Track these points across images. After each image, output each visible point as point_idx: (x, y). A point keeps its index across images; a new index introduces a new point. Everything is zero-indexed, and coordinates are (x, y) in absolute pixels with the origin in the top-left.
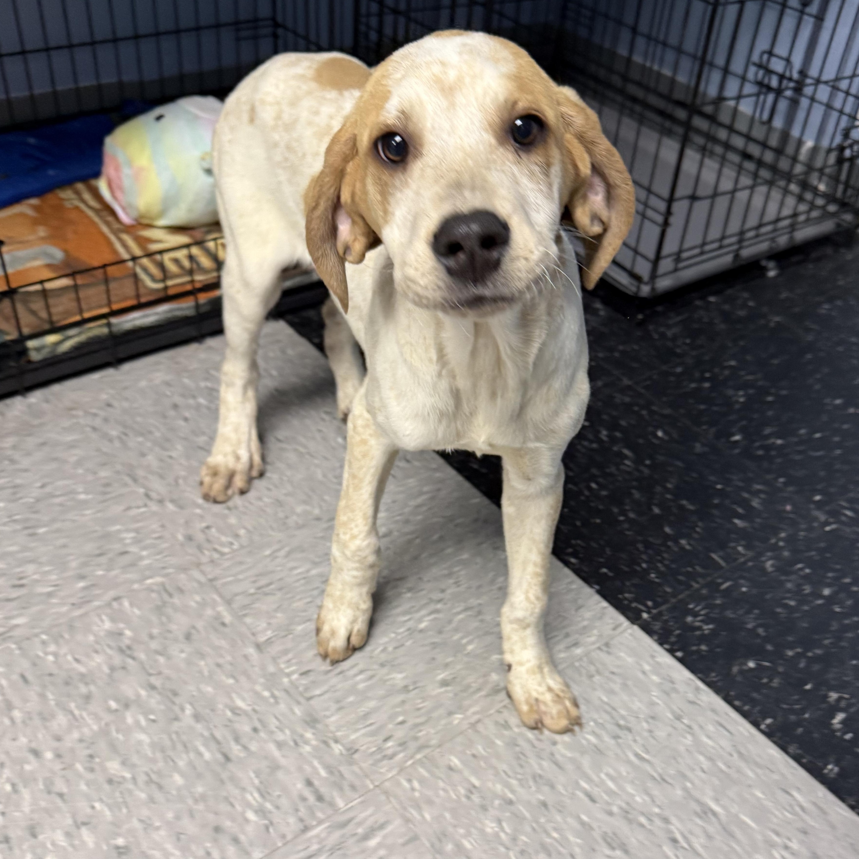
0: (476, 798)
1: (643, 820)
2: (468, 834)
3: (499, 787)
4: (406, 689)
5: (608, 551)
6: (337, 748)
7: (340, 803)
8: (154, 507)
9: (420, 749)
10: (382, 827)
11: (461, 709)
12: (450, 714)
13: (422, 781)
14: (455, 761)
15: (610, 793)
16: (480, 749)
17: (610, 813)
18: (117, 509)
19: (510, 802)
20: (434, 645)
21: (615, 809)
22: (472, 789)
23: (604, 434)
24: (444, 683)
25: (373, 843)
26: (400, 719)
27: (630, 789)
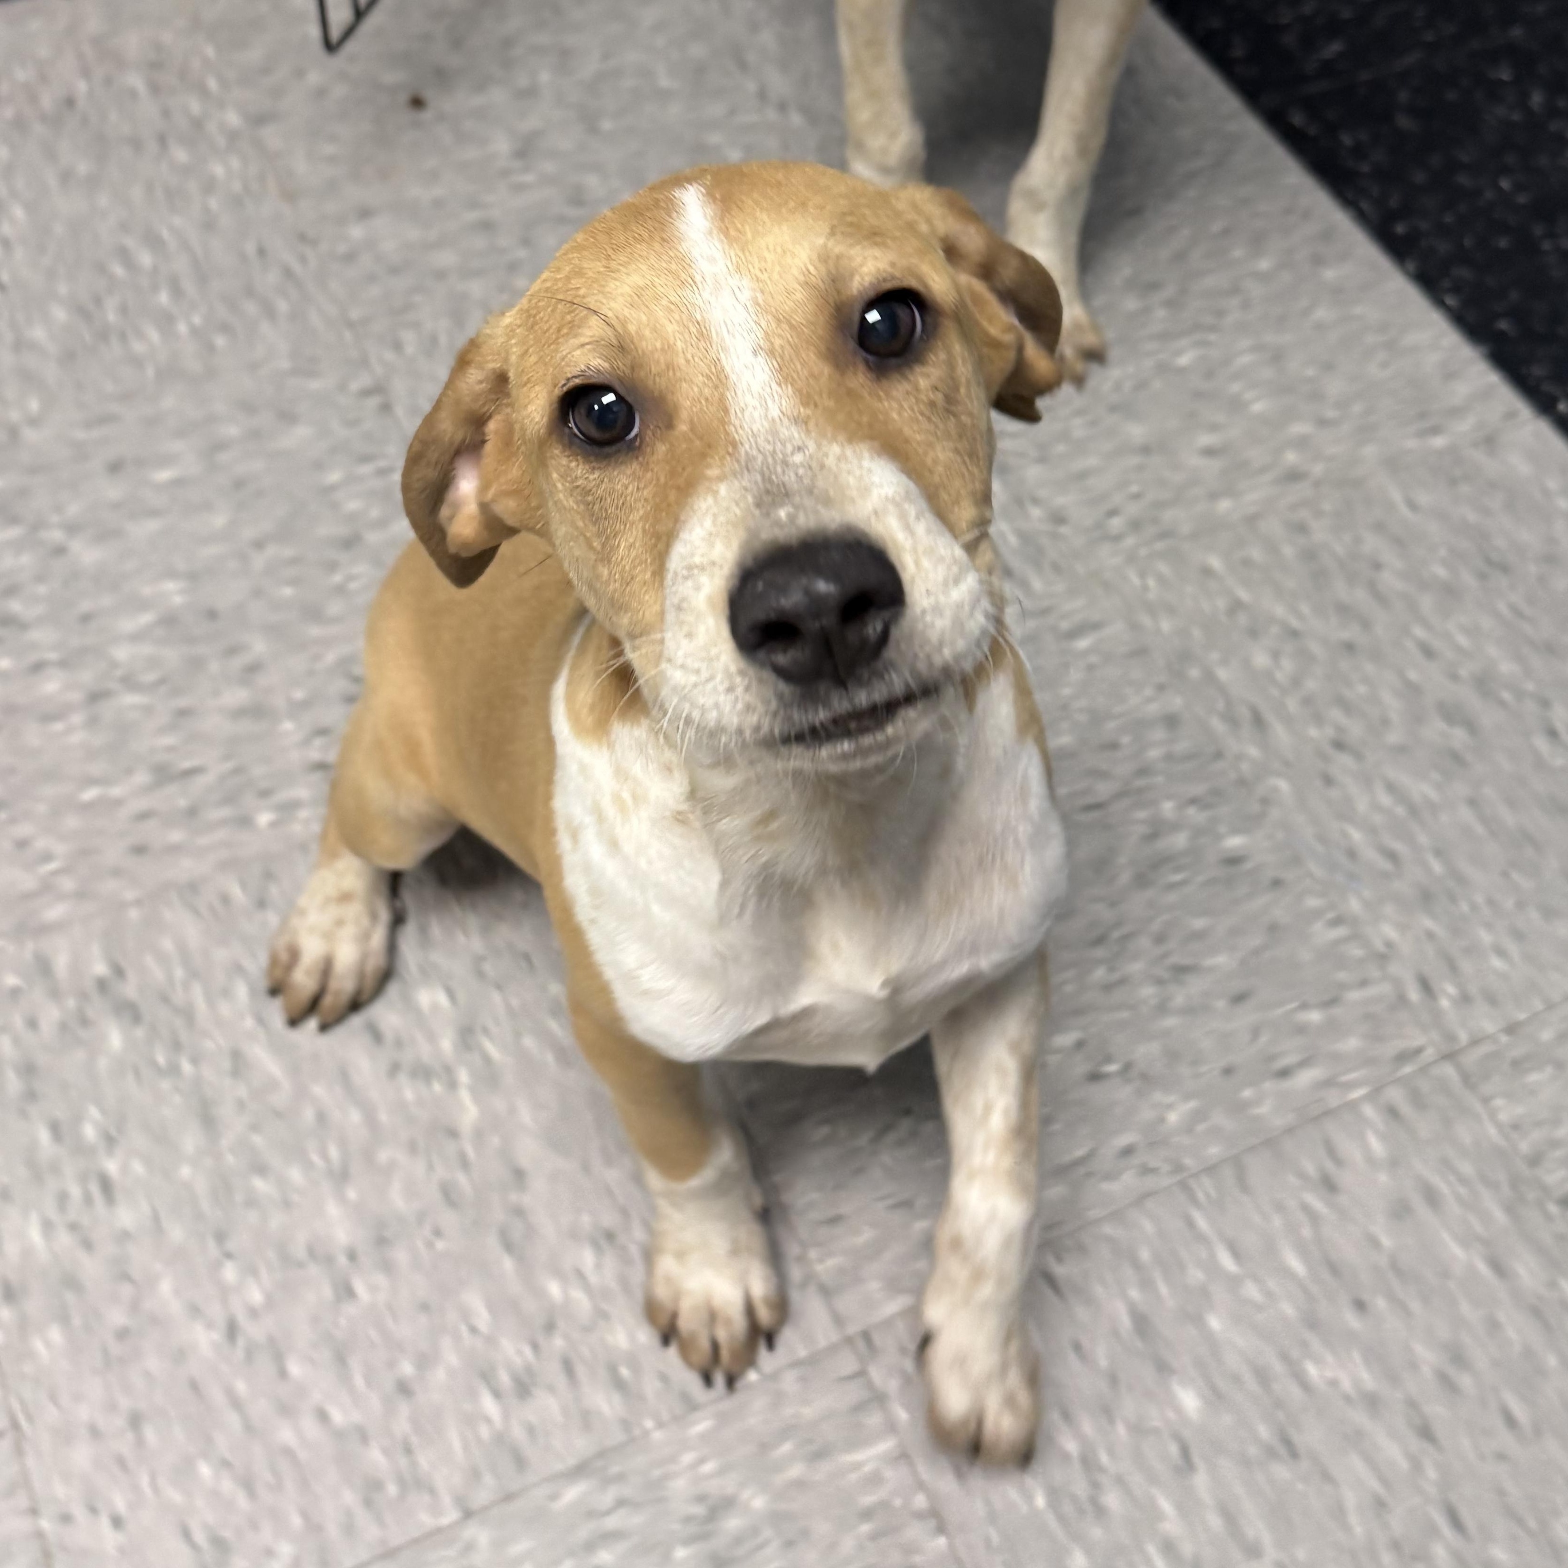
0: (1242, 619)
1: (1506, 696)
2: (1225, 662)
3: (1279, 610)
4: (1146, 450)
5: (1514, 295)
6: (1036, 512)
7: (1037, 584)
8: (771, 115)
9: (1164, 535)
10: (1096, 626)
11: (1230, 492)
12: (1214, 496)
13: (1162, 580)
14: (1215, 562)
15: (1459, 649)
16: (1256, 553)
17: (1454, 677)
18: (716, 109)
19: (1294, 634)
20: (1198, 395)
21: (1463, 672)
22: (1236, 606)
23: (1537, 99)
24: (1209, 452)
25: (1083, 643)
26: (1134, 489)
27: (1492, 651)
